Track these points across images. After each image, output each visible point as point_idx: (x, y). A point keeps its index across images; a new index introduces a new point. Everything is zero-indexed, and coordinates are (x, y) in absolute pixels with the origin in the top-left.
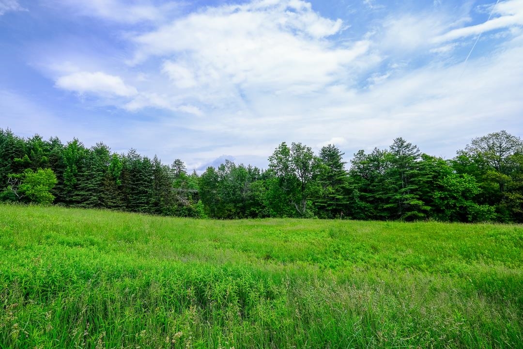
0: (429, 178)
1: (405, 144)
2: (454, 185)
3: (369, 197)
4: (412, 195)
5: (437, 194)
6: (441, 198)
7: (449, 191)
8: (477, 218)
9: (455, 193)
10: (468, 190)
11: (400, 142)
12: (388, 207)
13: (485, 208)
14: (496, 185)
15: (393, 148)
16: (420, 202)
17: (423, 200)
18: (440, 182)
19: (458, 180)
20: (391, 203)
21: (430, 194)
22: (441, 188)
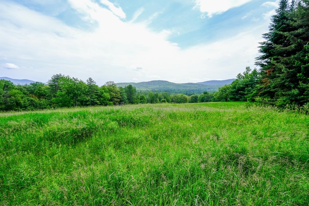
1: (92, 80)
2: (106, 96)
4: (96, 99)
5: (102, 99)
9: (106, 98)
11: (90, 79)
13: (111, 102)
14: (112, 96)
15: (87, 81)
16: (98, 102)
22: (103, 97)
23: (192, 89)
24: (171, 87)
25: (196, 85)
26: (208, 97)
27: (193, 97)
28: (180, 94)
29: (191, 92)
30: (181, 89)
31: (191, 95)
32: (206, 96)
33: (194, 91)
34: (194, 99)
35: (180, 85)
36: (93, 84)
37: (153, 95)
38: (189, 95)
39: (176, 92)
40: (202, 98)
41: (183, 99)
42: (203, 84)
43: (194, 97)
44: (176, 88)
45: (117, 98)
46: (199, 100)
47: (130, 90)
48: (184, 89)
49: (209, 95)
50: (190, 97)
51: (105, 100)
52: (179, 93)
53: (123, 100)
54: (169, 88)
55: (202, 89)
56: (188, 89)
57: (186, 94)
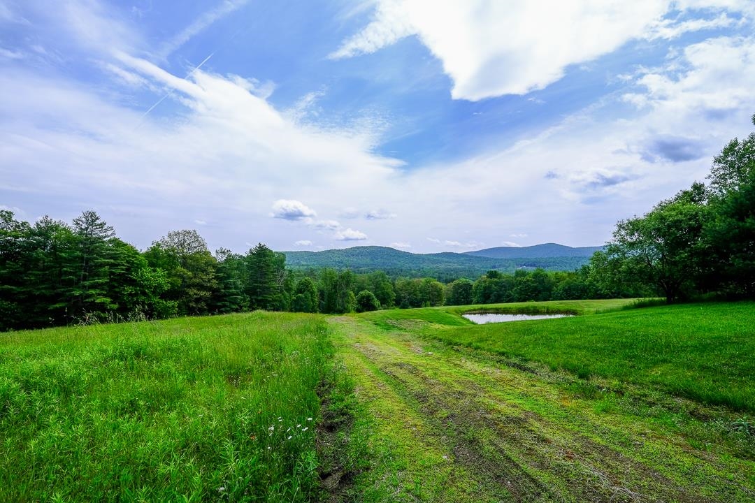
0: (122, 269)
1: (98, 222)
2: (147, 280)
3: (19, 293)
4: (98, 291)
5: (128, 289)
6: (130, 294)
7: (141, 286)
8: (162, 314)
9: (147, 288)
10: (160, 286)
11: (92, 218)
12: (57, 308)
13: (170, 303)
14: (180, 281)
15: (78, 224)
16: (108, 300)
17: (110, 297)
18: (134, 276)
19: (153, 274)
20: (62, 301)
21: (117, 290)
22: (133, 282)
23: (453, 266)
24: (400, 263)
25: (462, 259)
26: (502, 286)
27: (457, 287)
28: (423, 280)
29: (451, 275)
30: (427, 267)
31: (452, 280)
32: (496, 284)
33: (457, 272)
34: (459, 291)
35: (423, 259)
36: (98, 233)
37: (336, 278)
38: (447, 282)
39: (412, 274)
40: (485, 288)
41: (429, 292)
42: (478, 255)
43: (461, 287)
44: (413, 266)
45: (201, 287)
46: (475, 293)
47: (259, 263)
48: (432, 266)
49: (504, 280)
50: (451, 285)
51: (144, 294)
52: (422, 276)
53: (225, 295)
54: (395, 264)
55: (478, 267)
56: (443, 266)
57: (439, 279)
